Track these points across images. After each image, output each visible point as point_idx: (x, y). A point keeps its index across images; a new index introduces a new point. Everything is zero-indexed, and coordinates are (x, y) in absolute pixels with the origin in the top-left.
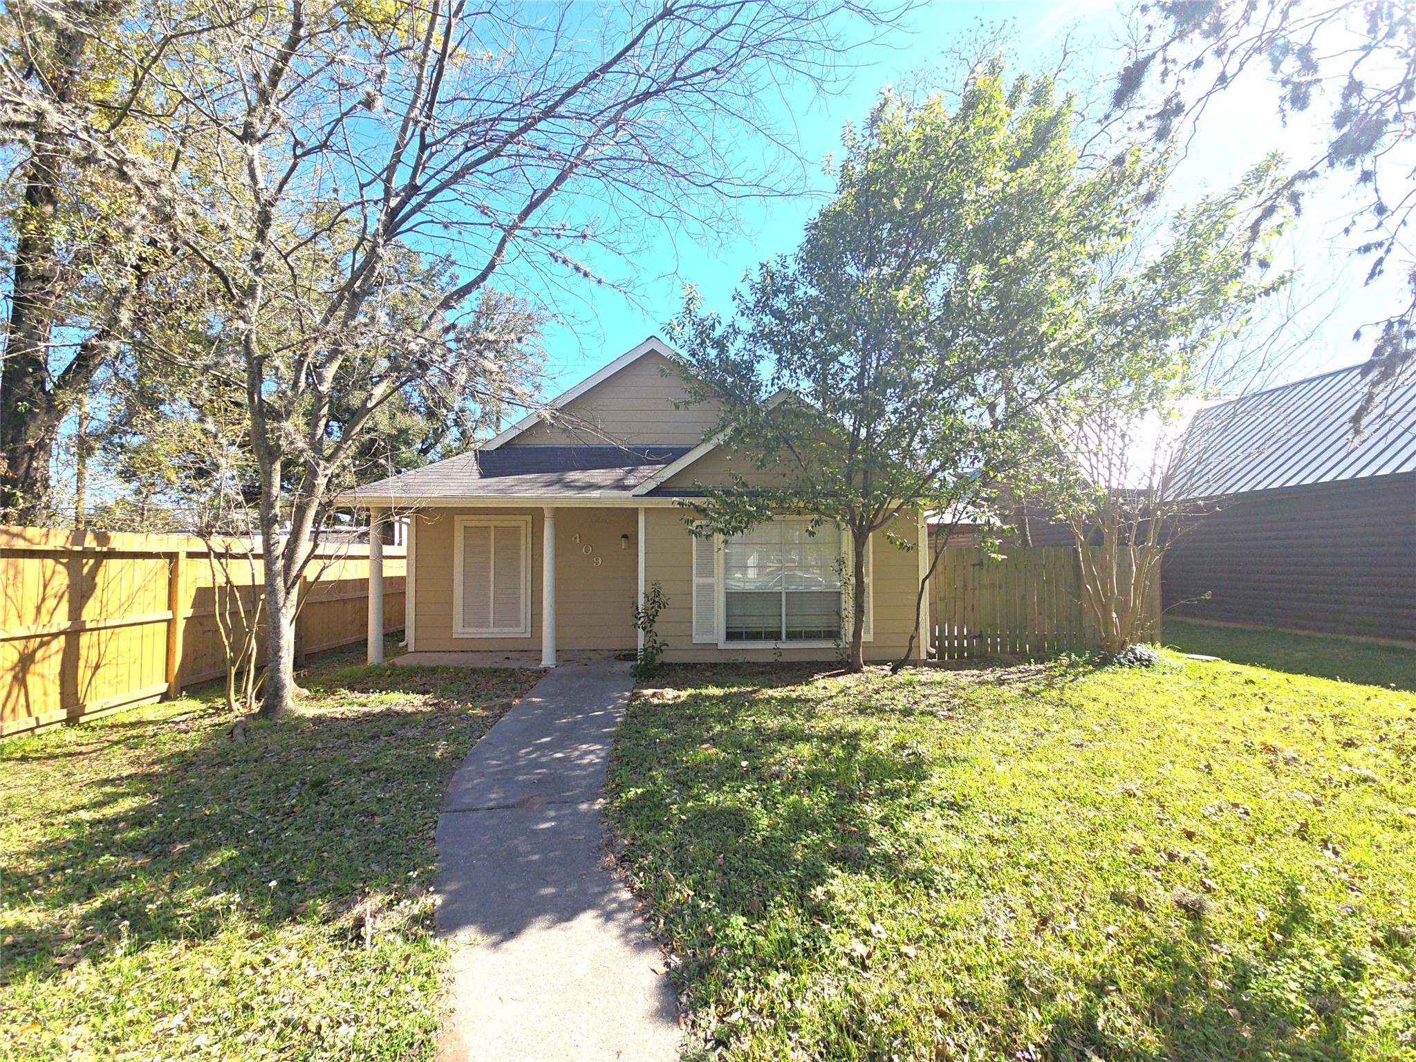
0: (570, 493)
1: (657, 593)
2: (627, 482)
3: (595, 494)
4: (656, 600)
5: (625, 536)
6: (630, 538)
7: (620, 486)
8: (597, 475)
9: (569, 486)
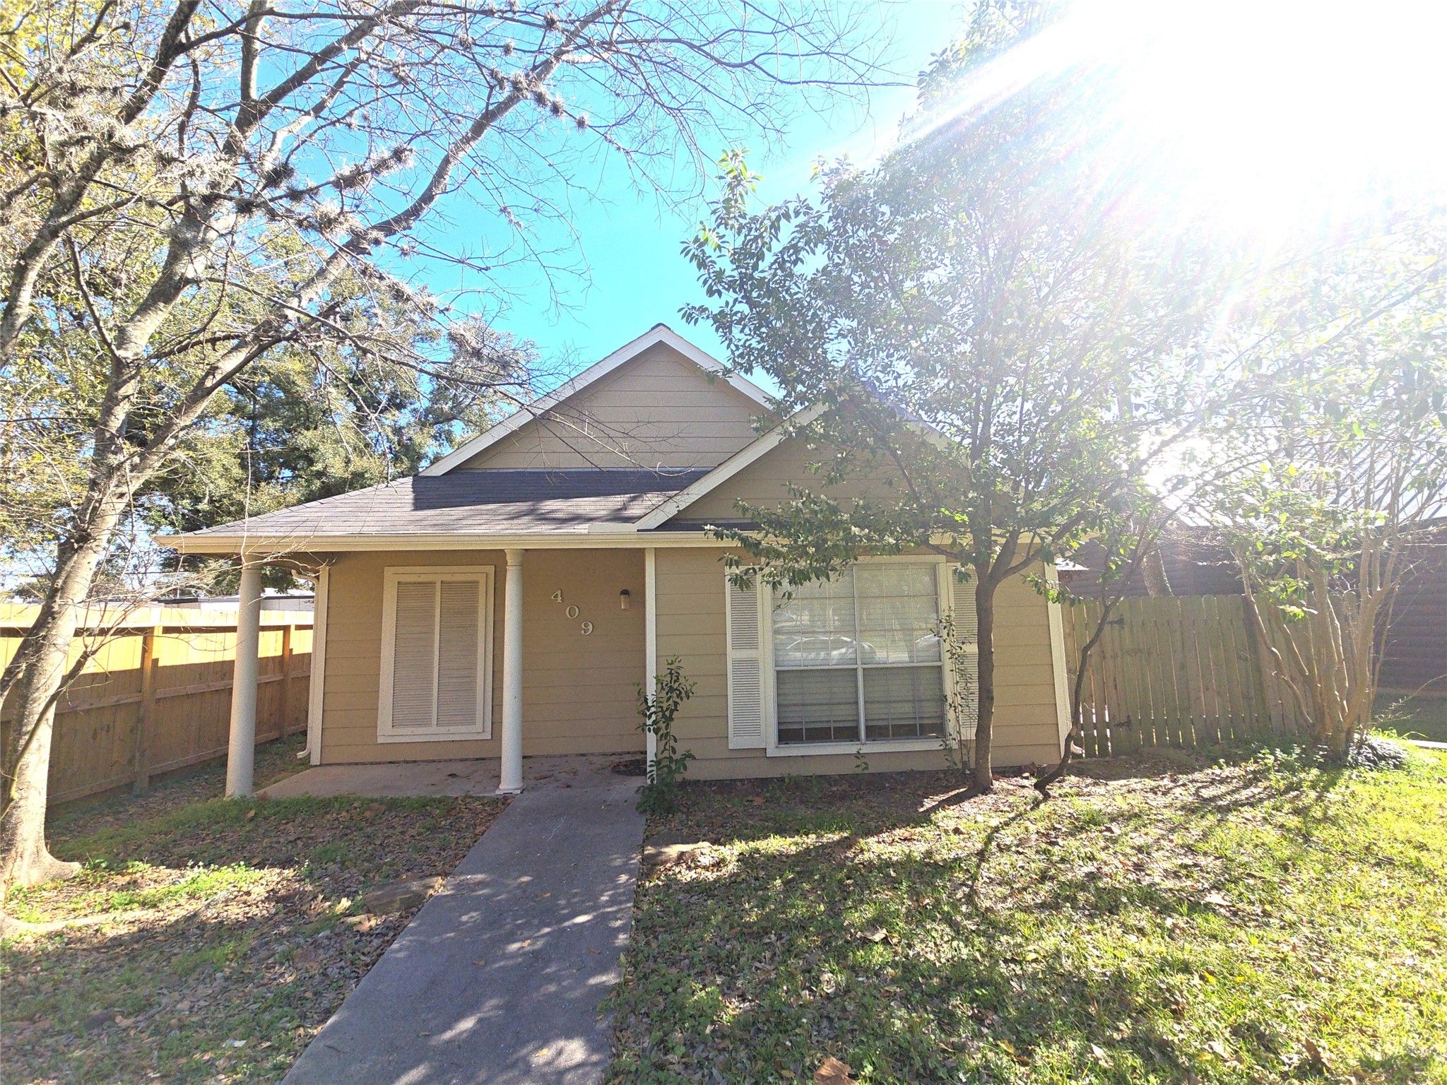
0: (545, 528)
1: (675, 675)
2: (629, 513)
3: (582, 528)
4: (672, 685)
5: (625, 592)
6: (634, 595)
7: (618, 516)
8: (586, 505)
9: (544, 518)
